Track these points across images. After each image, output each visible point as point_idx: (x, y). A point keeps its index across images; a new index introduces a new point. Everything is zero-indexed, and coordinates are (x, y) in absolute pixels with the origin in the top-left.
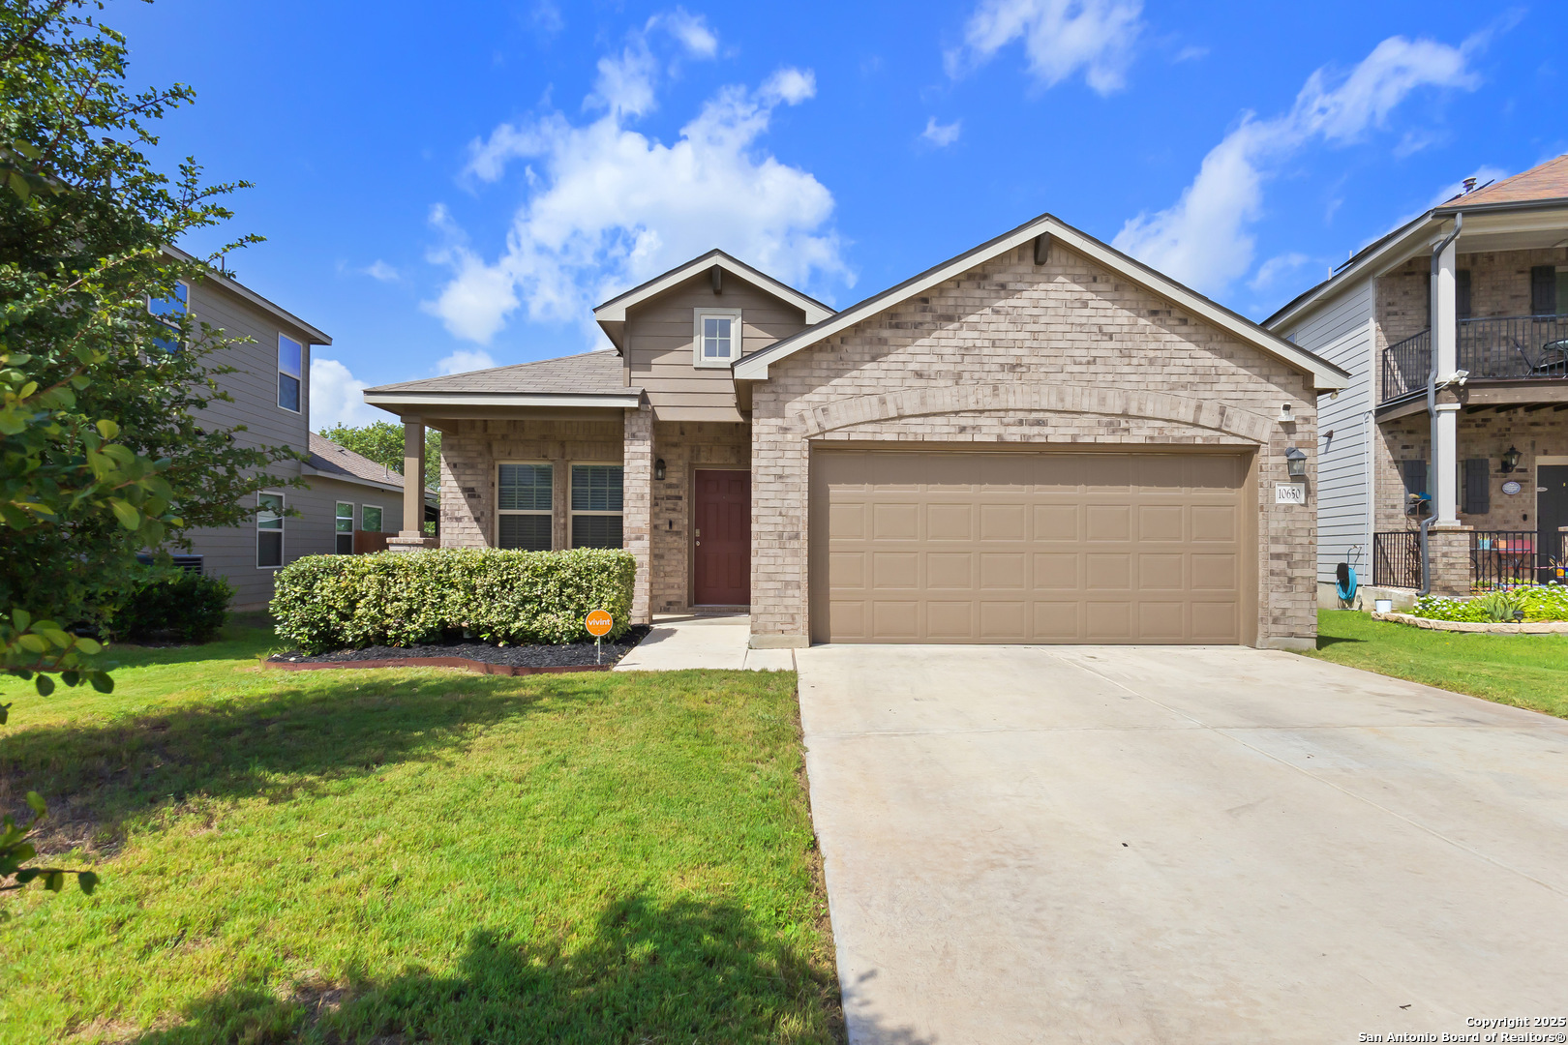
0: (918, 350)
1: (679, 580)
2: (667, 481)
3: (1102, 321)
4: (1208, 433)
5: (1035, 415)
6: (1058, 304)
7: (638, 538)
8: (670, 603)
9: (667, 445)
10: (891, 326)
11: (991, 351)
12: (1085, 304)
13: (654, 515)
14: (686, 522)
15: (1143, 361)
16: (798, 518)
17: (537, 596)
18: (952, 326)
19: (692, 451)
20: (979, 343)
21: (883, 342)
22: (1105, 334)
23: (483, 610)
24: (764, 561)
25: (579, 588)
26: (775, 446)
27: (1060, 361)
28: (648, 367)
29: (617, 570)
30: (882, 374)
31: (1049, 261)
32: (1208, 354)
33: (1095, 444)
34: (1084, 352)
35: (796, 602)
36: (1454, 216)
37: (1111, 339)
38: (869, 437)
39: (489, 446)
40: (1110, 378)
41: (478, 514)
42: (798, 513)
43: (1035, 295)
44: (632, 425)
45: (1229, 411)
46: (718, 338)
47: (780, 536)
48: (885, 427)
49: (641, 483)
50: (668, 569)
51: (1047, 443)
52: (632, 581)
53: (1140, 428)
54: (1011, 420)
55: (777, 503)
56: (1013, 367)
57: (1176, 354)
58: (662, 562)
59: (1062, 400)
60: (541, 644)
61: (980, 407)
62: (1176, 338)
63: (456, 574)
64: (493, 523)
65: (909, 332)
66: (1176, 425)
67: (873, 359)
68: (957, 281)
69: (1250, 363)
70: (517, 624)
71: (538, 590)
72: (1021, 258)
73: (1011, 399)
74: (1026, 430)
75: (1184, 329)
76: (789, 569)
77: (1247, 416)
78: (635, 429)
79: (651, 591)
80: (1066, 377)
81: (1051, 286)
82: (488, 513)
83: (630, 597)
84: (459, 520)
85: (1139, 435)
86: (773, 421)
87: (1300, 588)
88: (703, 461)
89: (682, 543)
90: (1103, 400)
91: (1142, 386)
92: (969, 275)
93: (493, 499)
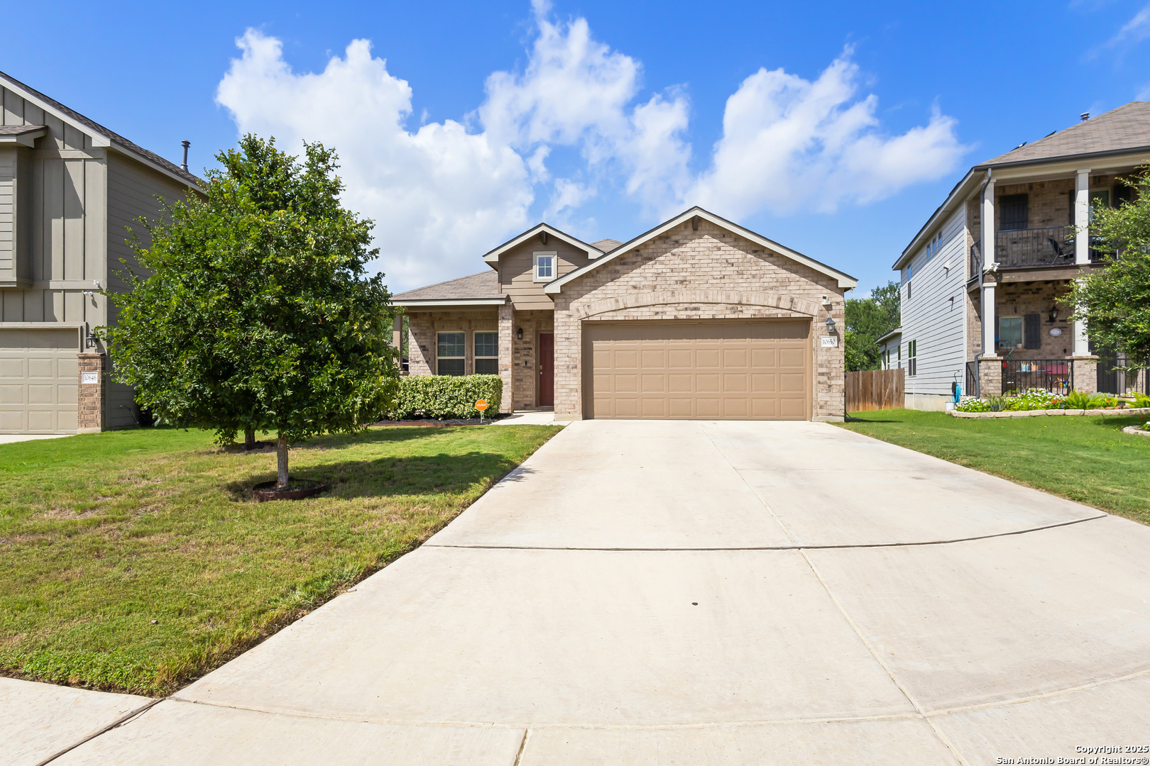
0: (634, 275)
1: (530, 393)
2: (524, 340)
3: (728, 257)
4: (784, 311)
5: (693, 305)
6: (705, 249)
7: (506, 370)
8: (526, 405)
9: (524, 321)
10: (621, 264)
11: (671, 274)
12: (719, 249)
13: (514, 358)
14: (534, 361)
15: (749, 276)
16: (576, 358)
17: (456, 396)
18: (651, 263)
19: (537, 323)
20: (664, 271)
21: (617, 272)
22: (730, 263)
23: (432, 403)
24: (560, 379)
25: (474, 392)
26: (565, 324)
27: (706, 278)
28: (510, 283)
29: (492, 384)
30: (616, 288)
31: (700, 228)
32: (784, 271)
33: (725, 318)
34: (719, 273)
35: (576, 398)
36: (987, 170)
37: (733, 266)
38: (611, 319)
39: (433, 324)
40: (732, 285)
41: (428, 359)
42: (576, 356)
43: (693, 245)
44: (502, 313)
45: (795, 300)
46: (545, 267)
47: (568, 367)
48: (619, 312)
49: (507, 342)
50: (525, 387)
51: (700, 319)
52: (501, 390)
53: (748, 310)
54: (681, 308)
55: (566, 351)
56: (682, 282)
57: (767, 272)
58: (522, 383)
59: (707, 297)
60: (458, 418)
61: (665, 302)
62: (767, 264)
63: (420, 386)
64: (435, 364)
65: (630, 267)
66: (767, 308)
67: (612, 281)
68: (653, 240)
69: (807, 275)
70: (447, 409)
71: (456, 393)
72: (686, 227)
73: (681, 297)
74: (689, 313)
75: (771, 259)
76: (572, 383)
77: (805, 302)
78: (504, 315)
79: (513, 397)
80: (710, 286)
81: (701, 240)
82: (432, 359)
83: (499, 398)
84: (418, 362)
85: (747, 313)
86: (564, 312)
87: (834, 390)
88: (543, 329)
89: (533, 373)
90: (728, 297)
91: (749, 289)
92: (660, 237)
93: (435, 352)
